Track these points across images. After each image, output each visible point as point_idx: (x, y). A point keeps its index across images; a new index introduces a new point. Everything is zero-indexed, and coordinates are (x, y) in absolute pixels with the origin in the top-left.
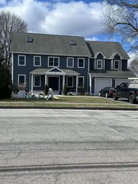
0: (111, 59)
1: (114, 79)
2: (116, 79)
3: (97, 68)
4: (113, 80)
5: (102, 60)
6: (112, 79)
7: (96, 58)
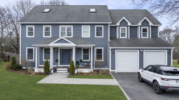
0: (138, 26)
1: (141, 50)
2: (144, 50)
3: (120, 37)
4: (140, 52)
5: (126, 28)
6: (138, 50)
7: (119, 25)
